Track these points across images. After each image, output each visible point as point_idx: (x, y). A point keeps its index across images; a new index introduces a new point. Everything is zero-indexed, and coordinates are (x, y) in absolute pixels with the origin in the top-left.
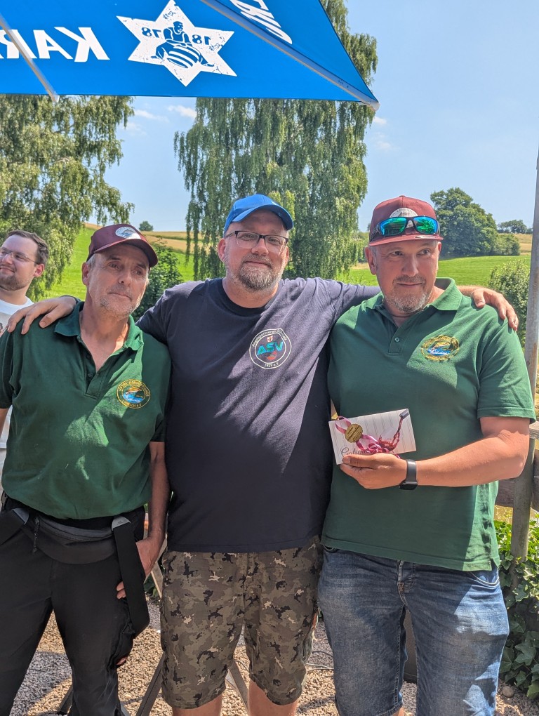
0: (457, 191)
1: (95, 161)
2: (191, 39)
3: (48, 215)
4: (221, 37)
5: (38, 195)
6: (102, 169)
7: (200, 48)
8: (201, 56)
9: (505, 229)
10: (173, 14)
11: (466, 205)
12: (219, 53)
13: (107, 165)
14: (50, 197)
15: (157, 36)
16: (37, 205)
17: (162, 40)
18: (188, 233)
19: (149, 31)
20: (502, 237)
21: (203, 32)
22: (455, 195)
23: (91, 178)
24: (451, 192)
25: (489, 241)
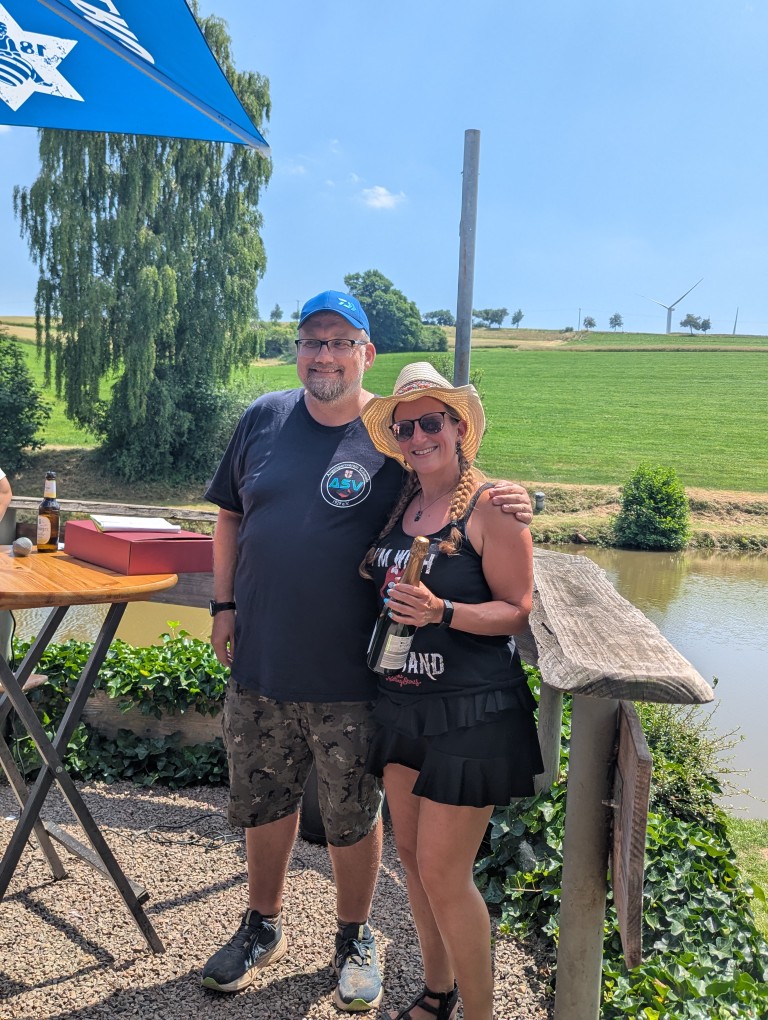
0: (376, 274)
2: (18, 47)
4: (60, 47)
7: (32, 60)
8: (33, 72)
9: (430, 320)
11: (386, 290)
12: (58, 68)
18: (38, 318)
20: (427, 329)
21: (35, 39)
22: (373, 278)
24: (368, 275)
25: (413, 334)
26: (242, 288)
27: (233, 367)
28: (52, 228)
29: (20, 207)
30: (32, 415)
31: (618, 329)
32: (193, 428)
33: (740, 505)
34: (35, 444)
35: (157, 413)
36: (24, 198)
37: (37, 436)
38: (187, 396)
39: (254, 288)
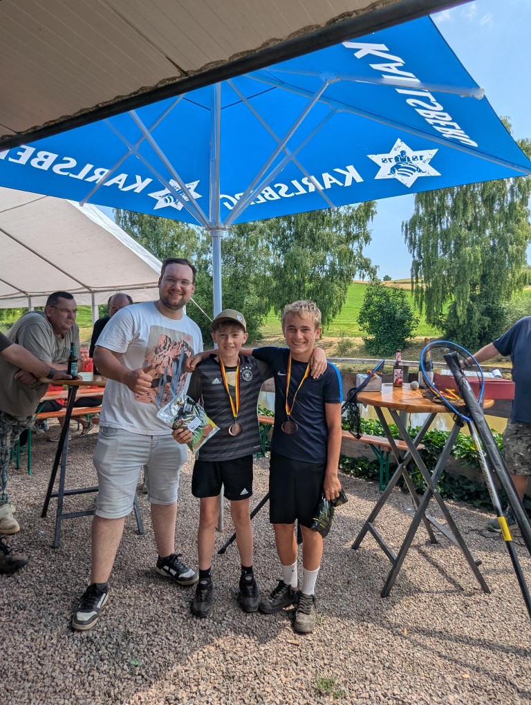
1: (356, 244)
2: (411, 159)
3: (332, 277)
4: (429, 154)
5: (326, 267)
6: (361, 248)
7: (418, 163)
8: (418, 168)
10: (400, 146)
12: (429, 164)
13: (364, 245)
14: (334, 269)
15: (391, 162)
16: (327, 274)
17: (394, 163)
18: (412, 279)
19: (386, 160)
21: (418, 153)
23: (355, 254)
26: (518, 251)
27: (513, 292)
28: (419, 238)
29: (404, 230)
30: (410, 324)
32: (490, 324)
34: (411, 336)
35: (471, 318)
36: (406, 225)
37: (412, 333)
38: (487, 309)
39: (525, 250)
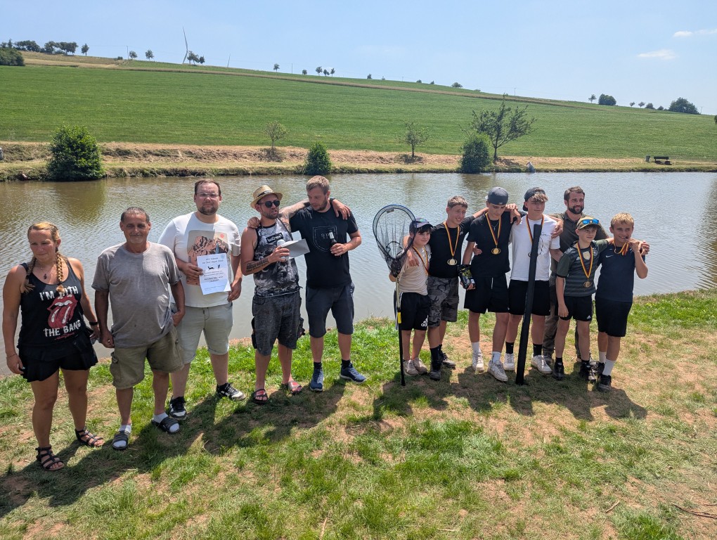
31: (151, 59)
33: (152, 151)
